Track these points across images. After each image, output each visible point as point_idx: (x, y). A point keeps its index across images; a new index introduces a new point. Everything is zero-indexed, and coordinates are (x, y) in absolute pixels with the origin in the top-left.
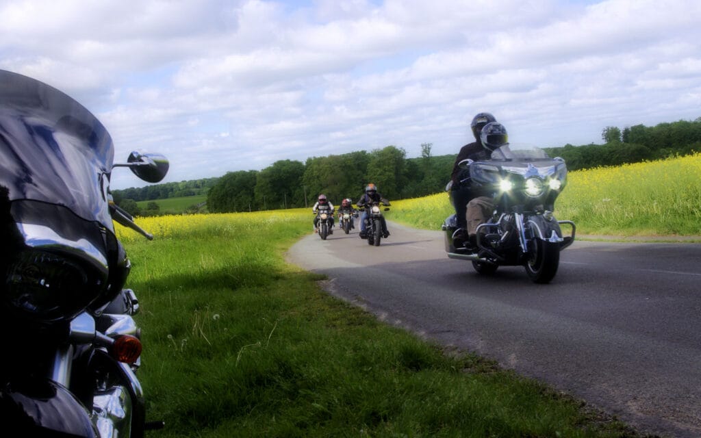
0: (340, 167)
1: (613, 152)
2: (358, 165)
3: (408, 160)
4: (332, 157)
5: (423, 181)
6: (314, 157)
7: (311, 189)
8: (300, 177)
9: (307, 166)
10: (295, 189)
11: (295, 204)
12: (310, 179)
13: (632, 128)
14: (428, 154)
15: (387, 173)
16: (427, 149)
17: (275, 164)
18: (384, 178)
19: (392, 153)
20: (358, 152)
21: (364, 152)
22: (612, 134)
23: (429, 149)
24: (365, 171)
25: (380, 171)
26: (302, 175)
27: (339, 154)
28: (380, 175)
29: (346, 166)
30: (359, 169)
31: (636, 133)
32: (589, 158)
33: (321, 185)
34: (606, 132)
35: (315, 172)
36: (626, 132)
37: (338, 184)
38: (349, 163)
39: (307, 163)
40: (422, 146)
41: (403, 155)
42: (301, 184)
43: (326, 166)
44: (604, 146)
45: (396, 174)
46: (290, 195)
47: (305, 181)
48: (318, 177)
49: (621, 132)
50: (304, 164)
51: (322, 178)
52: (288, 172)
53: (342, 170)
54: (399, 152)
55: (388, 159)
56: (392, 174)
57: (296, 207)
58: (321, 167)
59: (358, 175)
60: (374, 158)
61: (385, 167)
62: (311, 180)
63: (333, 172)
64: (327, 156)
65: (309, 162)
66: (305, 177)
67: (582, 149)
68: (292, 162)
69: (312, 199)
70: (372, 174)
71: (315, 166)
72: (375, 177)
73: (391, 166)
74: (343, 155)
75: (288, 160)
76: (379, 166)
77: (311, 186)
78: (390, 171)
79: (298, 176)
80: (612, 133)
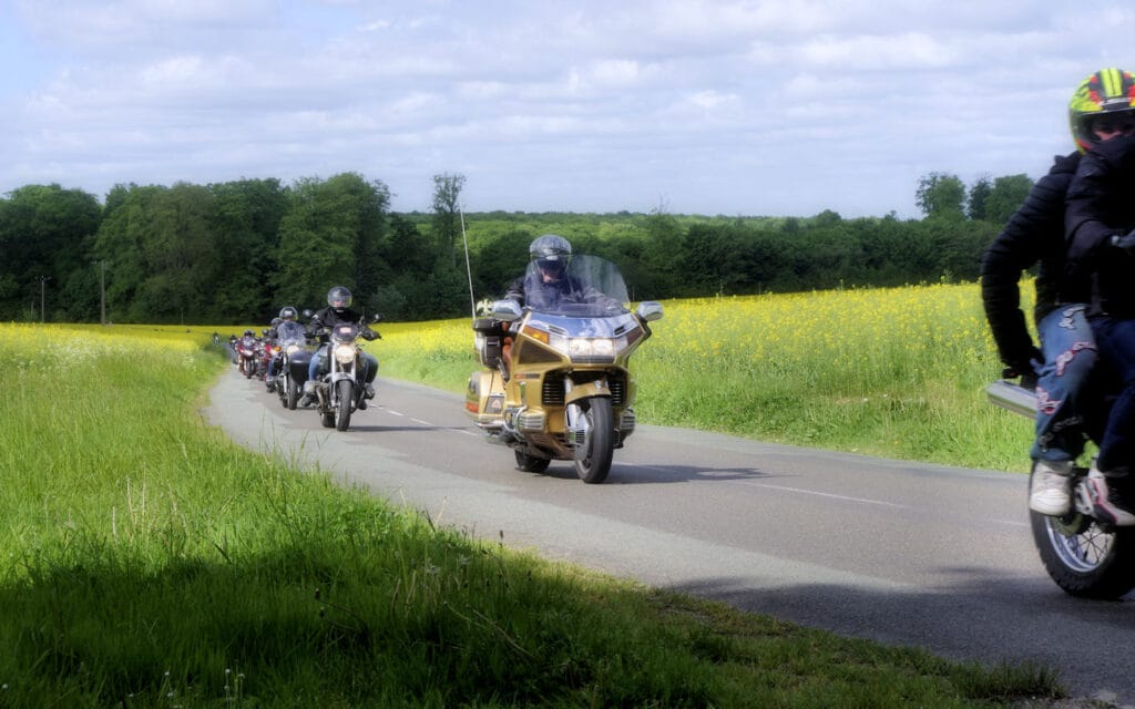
0: (205, 218)
1: (943, 241)
2: (256, 218)
3: (394, 215)
4: (183, 189)
5: (432, 276)
6: (132, 184)
7: (117, 271)
8: (88, 237)
9: (109, 208)
10: (70, 270)
11: (66, 309)
12: (116, 243)
13: (1001, 182)
14: (451, 205)
15: (336, 248)
16: (448, 190)
17: (17, 193)
18: (326, 261)
19: (353, 192)
20: (257, 180)
21: (272, 183)
22: (942, 194)
23: (455, 190)
24: (272, 237)
25: (315, 238)
26: (94, 229)
27: (203, 184)
28: (314, 249)
29: (222, 218)
30: (255, 229)
31: (1006, 195)
32: (876, 255)
33: (144, 264)
34: (927, 187)
35: (131, 226)
36: (981, 192)
37: (195, 266)
38: (230, 211)
39: (109, 198)
40: (437, 181)
41: (382, 200)
42: (87, 256)
43: (168, 213)
44: (924, 224)
45: (359, 250)
46: (52, 285)
47: (101, 248)
48: (139, 240)
49: (967, 191)
50: (102, 201)
51: (150, 245)
52: (54, 220)
53: (210, 228)
54: (374, 190)
55: (340, 209)
56: (345, 251)
57: (67, 320)
58: (149, 216)
59: (254, 246)
60: (303, 202)
61: (328, 229)
62: (118, 250)
63: (183, 230)
64: (170, 186)
65: (118, 197)
66: (101, 239)
67: (862, 226)
68: (68, 194)
69: (116, 301)
70: (292, 247)
71: (134, 210)
72: (299, 254)
73: (347, 229)
74: (218, 186)
75: (55, 187)
76: (314, 227)
77: (115, 266)
78: (341, 241)
79: (81, 236)
80: (942, 191)
